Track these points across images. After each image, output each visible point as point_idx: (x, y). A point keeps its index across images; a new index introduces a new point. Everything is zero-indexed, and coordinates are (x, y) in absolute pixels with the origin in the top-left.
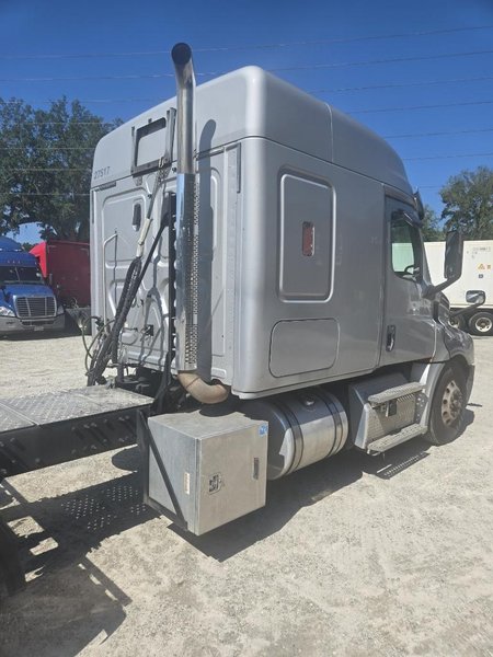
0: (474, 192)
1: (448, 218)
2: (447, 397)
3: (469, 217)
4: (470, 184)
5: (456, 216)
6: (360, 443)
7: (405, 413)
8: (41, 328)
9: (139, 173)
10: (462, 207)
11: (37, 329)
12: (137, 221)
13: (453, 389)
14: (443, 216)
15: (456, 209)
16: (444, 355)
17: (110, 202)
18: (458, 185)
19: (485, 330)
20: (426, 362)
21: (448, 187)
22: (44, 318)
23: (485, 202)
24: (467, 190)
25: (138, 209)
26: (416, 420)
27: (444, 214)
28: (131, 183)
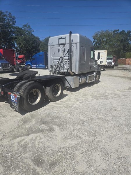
0: (100, 37)
1: (94, 43)
2: (97, 77)
3: (99, 43)
4: (99, 34)
5: (96, 43)
6: (87, 82)
7: (92, 78)
8: (7, 71)
9: (59, 45)
10: (97, 40)
11: (6, 71)
12: (59, 51)
13: (98, 76)
14: (93, 43)
15: (96, 41)
16: (97, 71)
17: (53, 48)
18: (97, 35)
19: (102, 70)
20: (95, 71)
21: (94, 35)
22: (7, 68)
23: (103, 40)
24: (99, 36)
25: (59, 50)
26: (93, 80)
27: (94, 42)
28: (58, 46)
